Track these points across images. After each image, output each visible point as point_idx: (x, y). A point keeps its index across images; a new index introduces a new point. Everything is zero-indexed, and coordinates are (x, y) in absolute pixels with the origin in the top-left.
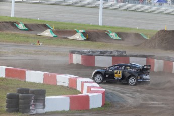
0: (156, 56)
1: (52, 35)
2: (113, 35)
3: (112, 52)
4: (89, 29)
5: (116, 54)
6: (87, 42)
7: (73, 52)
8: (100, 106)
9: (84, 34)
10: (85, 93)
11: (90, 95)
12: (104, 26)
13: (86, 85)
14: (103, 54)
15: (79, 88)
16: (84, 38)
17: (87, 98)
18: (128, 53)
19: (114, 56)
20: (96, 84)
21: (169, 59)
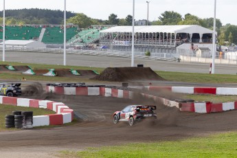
0: (106, 85)
1: (32, 73)
2: (74, 72)
3: (75, 84)
4: (57, 68)
5: (78, 85)
6: (57, 78)
7: (49, 85)
8: (70, 121)
9: (54, 72)
10: (59, 113)
11: (63, 114)
12: (67, 66)
13: (59, 107)
14: (69, 85)
15: (54, 109)
16: (54, 75)
17: (61, 116)
18: (87, 84)
19: (77, 87)
20: (66, 107)
21: (115, 87)
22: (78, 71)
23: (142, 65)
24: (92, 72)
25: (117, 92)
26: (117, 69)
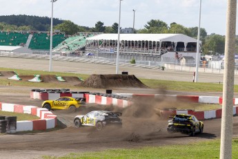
0: (90, 92)
1: (18, 79)
2: (60, 78)
3: (60, 90)
4: (44, 74)
5: (63, 91)
6: (42, 84)
7: (34, 90)
8: (54, 127)
9: (40, 78)
10: (43, 118)
11: (47, 119)
13: (43, 113)
14: (53, 91)
15: (38, 115)
16: (39, 81)
17: (45, 121)
18: (71, 91)
19: (61, 93)
20: (50, 112)
21: (99, 94)
22: (63, 78)
23: (127, 73)
24: (77, 79)
25: (101, 99)
26: (102, 76)
